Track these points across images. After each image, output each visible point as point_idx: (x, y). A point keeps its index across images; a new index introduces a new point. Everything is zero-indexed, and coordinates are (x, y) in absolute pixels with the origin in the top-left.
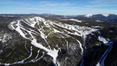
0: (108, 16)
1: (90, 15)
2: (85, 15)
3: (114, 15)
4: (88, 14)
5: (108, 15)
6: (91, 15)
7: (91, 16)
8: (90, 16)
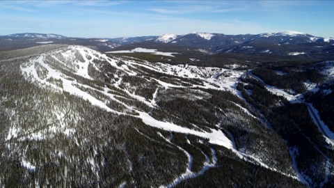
0: (212, 38)
1: (169, 37)
2: (158, 37)
3: (223, 35)
4: (164, 35)
5: (211, 35)
6: (173, 36)
7: (174, 38)
8: (171, 38)
